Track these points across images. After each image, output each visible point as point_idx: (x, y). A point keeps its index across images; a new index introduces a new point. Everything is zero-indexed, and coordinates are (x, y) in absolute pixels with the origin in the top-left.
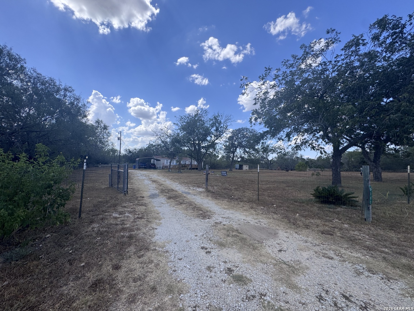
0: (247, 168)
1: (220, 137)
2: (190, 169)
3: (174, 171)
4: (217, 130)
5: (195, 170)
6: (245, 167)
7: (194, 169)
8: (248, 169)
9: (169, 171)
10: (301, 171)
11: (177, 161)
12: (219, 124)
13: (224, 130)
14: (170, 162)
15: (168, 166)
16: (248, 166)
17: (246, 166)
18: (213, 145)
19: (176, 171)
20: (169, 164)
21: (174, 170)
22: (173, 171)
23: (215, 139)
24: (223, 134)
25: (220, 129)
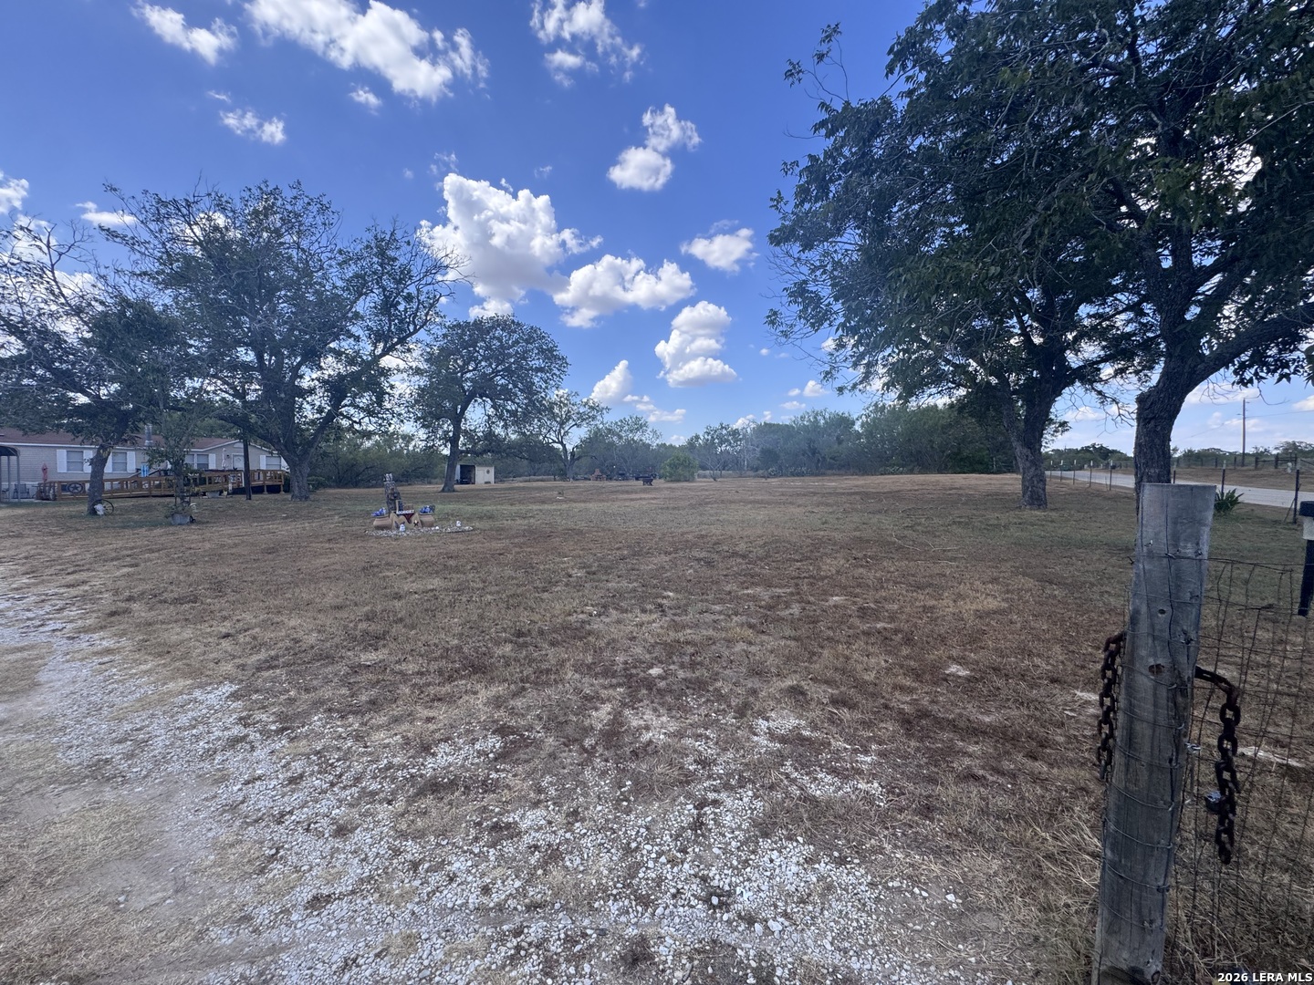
0: (491, 478)
1: (402, 341)
2: (237, 491)
3: (137, 509)
4: (387, 306)
5: (266, 495)
6: (484, 475)
7: (259, 490)
8: (492, 480)
9: (93, 512)
10: (678, 481)
11: (154, 455)
12: (398, 282)
13: (422, 313)
14: (99, 463)
15: (82, 484)
16: (492, 470)
17: (486, 469)
18: (368, 379)
19: (149, 509)
20: (88, 469)
21: (130, 503)
22: (127, 511)
23: (379, 351)
24: (416, 331)
25: (401, 308)
